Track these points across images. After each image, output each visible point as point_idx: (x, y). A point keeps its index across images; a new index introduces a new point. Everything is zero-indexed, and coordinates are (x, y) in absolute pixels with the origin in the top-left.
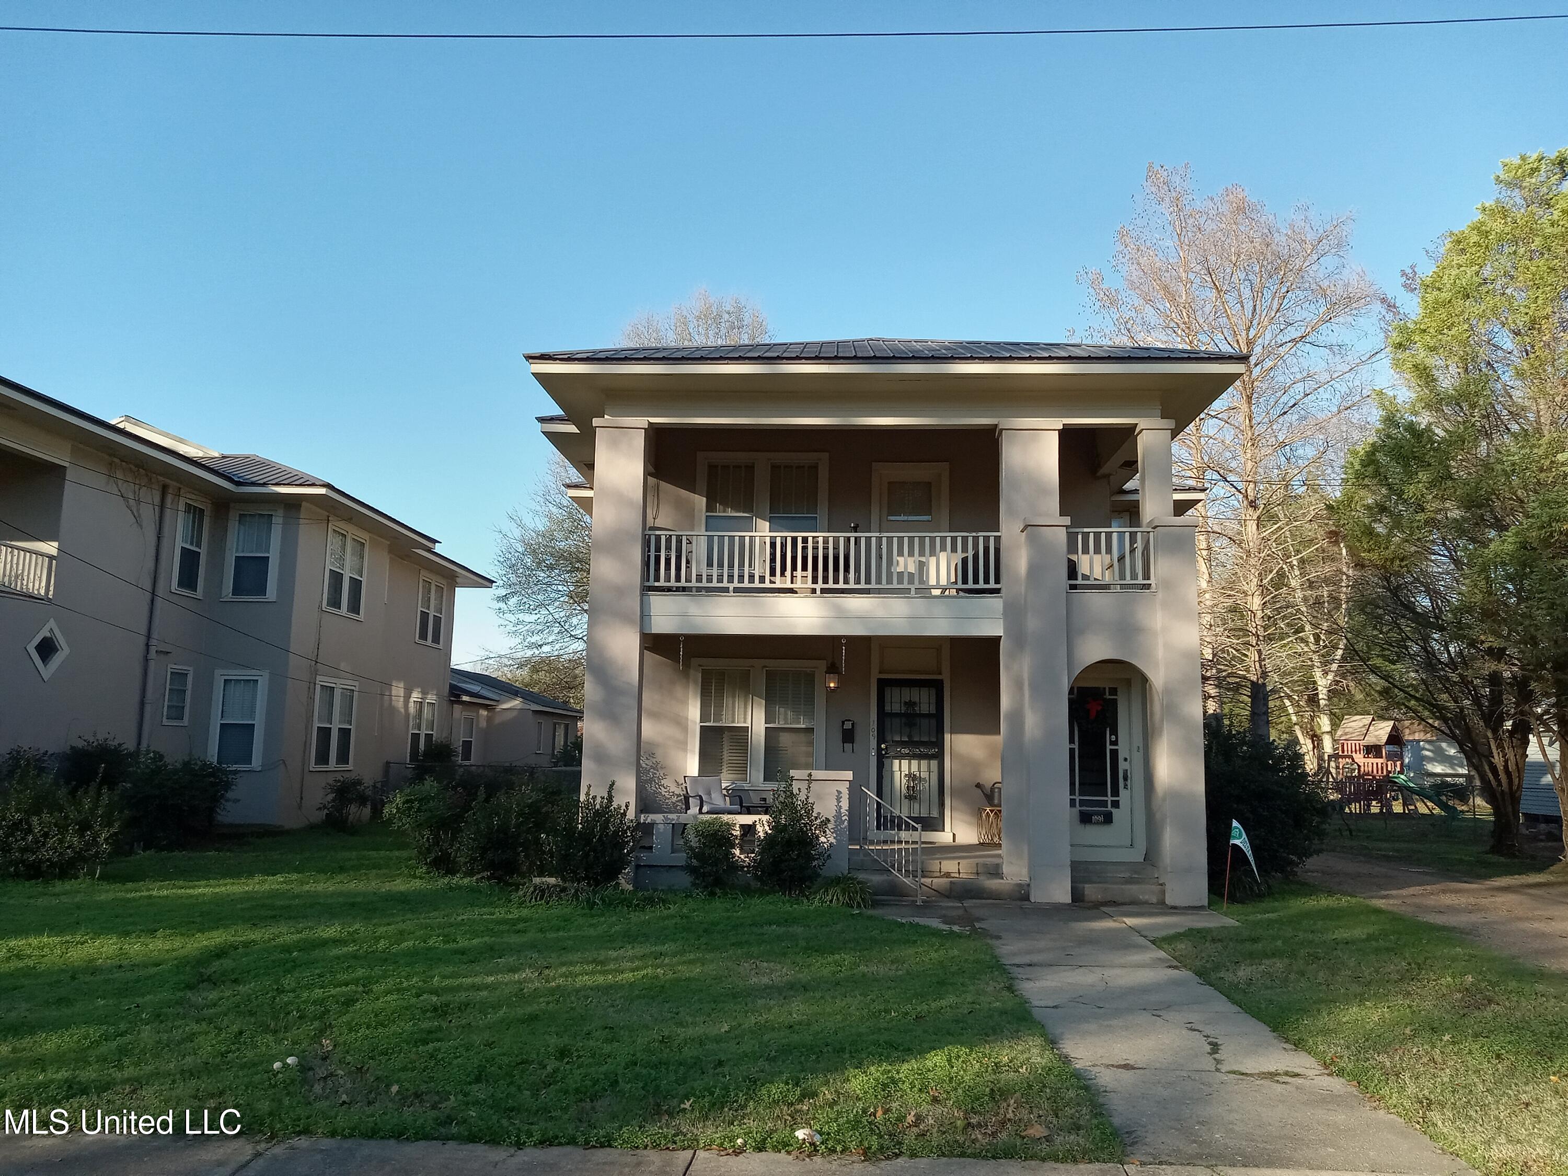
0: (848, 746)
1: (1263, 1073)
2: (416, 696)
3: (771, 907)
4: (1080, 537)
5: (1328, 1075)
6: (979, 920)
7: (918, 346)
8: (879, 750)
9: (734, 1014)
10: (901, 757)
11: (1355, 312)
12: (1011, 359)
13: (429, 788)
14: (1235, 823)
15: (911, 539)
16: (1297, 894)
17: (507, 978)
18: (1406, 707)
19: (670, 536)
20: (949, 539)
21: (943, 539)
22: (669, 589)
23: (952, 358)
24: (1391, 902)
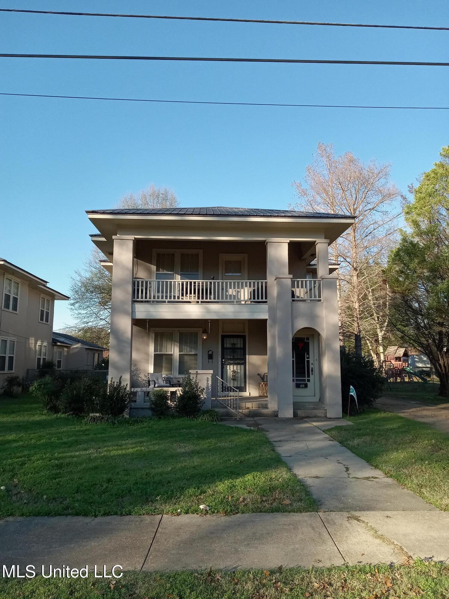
0: (210, 360)
1: (365, 478)
2: (39, 343)
3: (183, 422)
4: (296, 282)
5: (387, 477)
6: (260, 425)
7: (236, 210)
8: (222, 361)
9: (172, 463)
10: (230, 364)
11: (392, 199)
12: (271, 216)
13: (47, 380)
14: (351, 387)
15: (234, 283)
16: (373, 412)
17: (84, 453)
18: (409, 343)
19: (143, 281)
20: (248, 283)
21: (246, 283)
22: (142, 302)
23: (249, 215)
24: (406, 414)
